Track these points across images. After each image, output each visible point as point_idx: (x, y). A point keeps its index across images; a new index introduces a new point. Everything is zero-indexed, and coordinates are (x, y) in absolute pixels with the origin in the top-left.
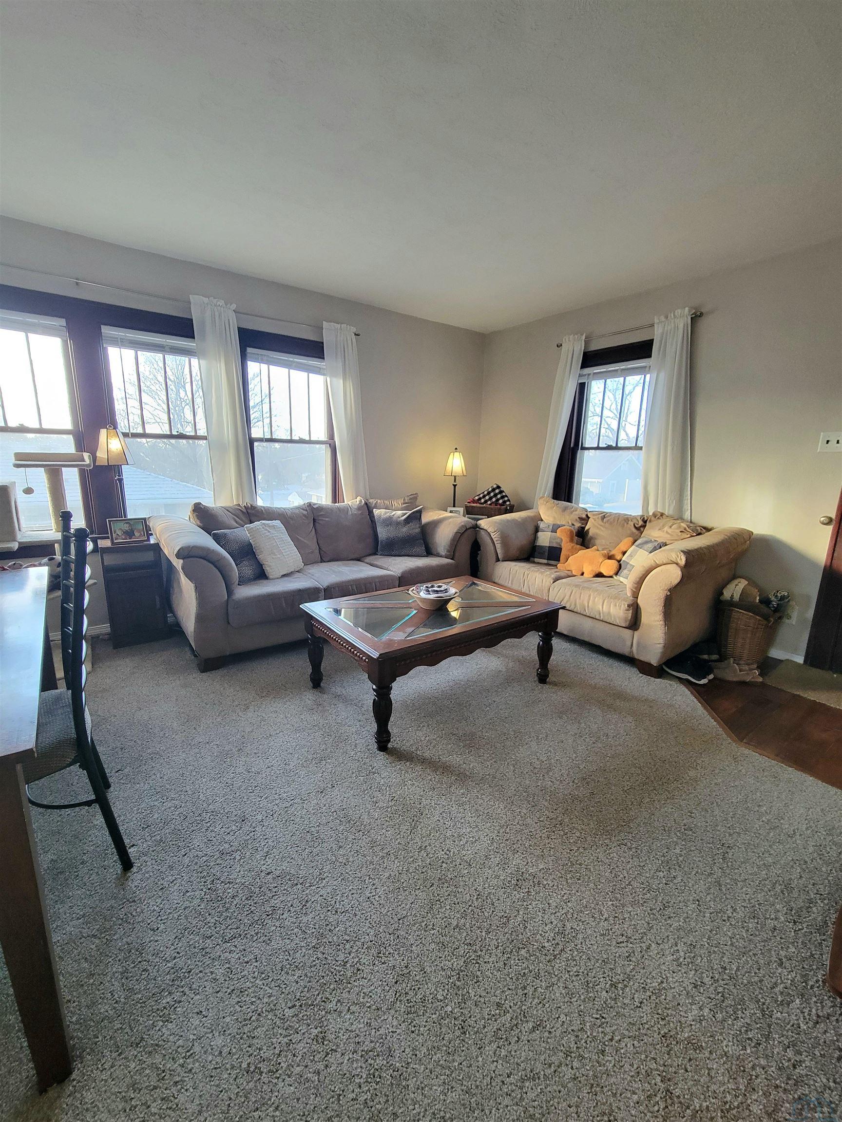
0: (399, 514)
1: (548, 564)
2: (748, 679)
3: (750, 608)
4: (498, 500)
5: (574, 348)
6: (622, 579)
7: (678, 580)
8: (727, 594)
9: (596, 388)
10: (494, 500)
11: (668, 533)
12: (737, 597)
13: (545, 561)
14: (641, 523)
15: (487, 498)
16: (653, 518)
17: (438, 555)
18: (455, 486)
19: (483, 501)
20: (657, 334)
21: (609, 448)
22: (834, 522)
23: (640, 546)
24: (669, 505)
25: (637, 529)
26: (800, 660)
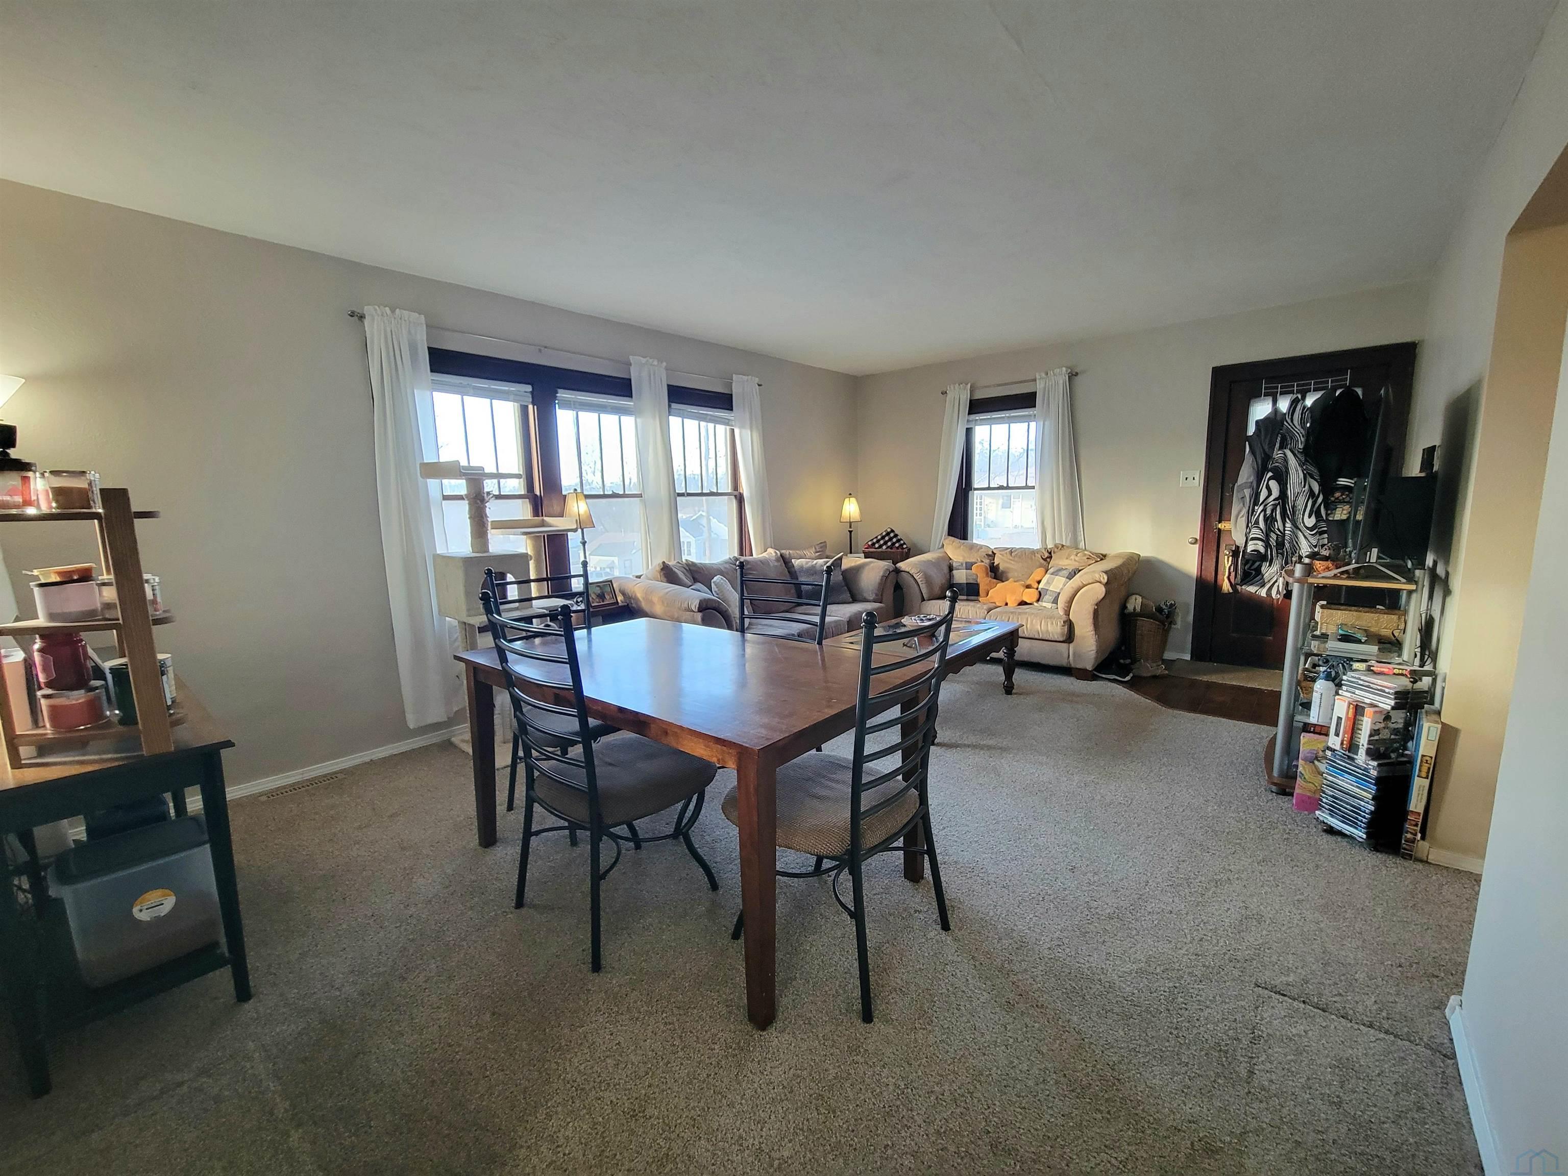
0: (821, 563)
1: (967, 600)
2: (1159, 672)
3: (1150, 616)
4: (893, 544)
5: (960, 396)
6: (1044, 604)
7: (1103, 595)
8: (1130, 607)
9: (981, 433)
10: (889, 544)
11: (1075, 560)
12: (1138, 609)
13: (965, 597)
14: (1047, 555)
15: (882, 542)
16: (1056, 550)
17: (865, 600)
18: (850, 532)
19: (877, 545)
20: (1039, 387)
21: (1001, 488)
22: (1199, 542)
23: (1055, 573)
24: (1066, 538)
25: (1045, 560)
26: (1187, 657)
